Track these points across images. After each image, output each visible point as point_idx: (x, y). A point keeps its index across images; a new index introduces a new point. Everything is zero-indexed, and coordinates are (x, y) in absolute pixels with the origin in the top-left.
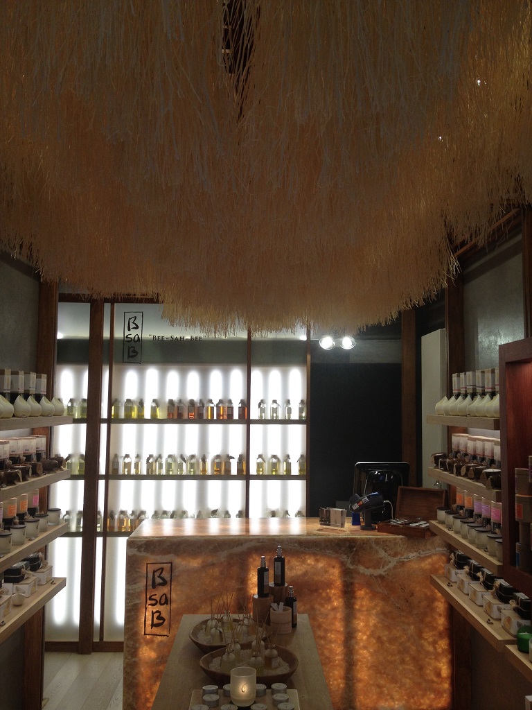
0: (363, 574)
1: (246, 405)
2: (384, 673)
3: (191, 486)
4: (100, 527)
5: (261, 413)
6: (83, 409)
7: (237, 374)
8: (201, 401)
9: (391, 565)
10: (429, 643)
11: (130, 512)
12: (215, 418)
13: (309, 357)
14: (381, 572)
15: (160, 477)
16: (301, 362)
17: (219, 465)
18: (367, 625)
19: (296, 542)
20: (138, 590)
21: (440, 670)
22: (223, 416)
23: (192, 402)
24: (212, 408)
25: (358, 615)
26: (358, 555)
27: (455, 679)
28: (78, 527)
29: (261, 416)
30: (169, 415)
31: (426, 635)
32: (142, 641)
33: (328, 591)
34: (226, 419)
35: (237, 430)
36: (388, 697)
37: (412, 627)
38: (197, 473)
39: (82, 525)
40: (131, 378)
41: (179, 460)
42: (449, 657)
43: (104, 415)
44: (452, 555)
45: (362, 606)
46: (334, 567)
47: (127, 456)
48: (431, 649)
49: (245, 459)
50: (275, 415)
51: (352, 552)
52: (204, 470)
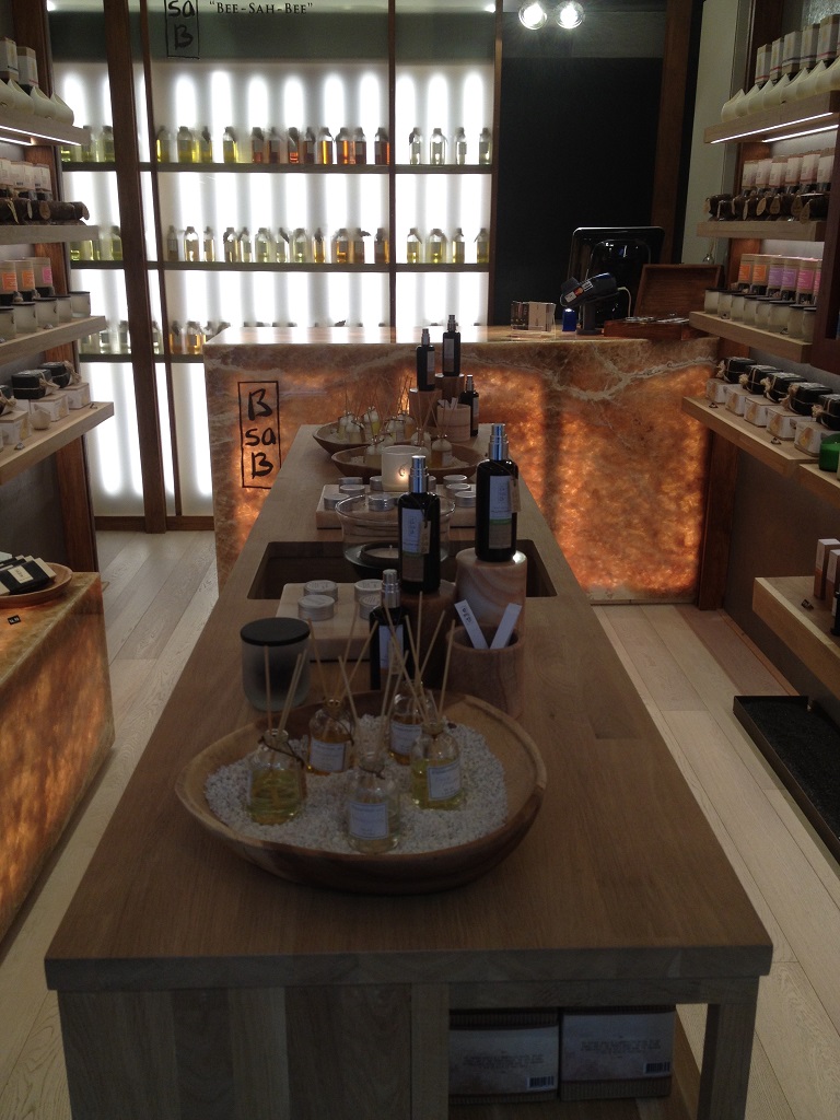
0: (578, 399)
1: (387, 137)
2: (600, 540)
3: (299, 281)
4: (159, 347)
5: (414, 153)
6: (107, 145)
7: (370, 84)
8: (309, 130)
9: (621, 385)
10: (670, 498)
11: (203, 325)
12: (335, 162)
13: (499, 45)
14: (605, 395)
15: (248, 267)
16: (484, 55)
17: (344, 246)
18: (578, 474)
19: (473, 351)
20: (228, 423)
21: (684, 536)
22: (348, 158)
23: (293, 133)
24: (329, 144)
25: (565, 459)
26: (571, 371)
27: (705, 549)
28: (123, 347)
29: (414, 159)
30: (255, 156)
31: (666, 488)
32: (240, 496)
33: (521, 424)
34: (353, 164)
35: (372, 184)
36: (604, 573)
37: (647, 476)
38: (308, 261)
39: (129, 344)
40: (184, 88)
41: (277, 238)
42: (699, 518)
43: (145, 157)
44: (722, 363)
45: (572, 446)
46: (531, 389)
47: (190, 230)
48: (672, 507)
49: (387, 237)
50: (437, 156)
51: (561, 365)
52: (320, 256)
